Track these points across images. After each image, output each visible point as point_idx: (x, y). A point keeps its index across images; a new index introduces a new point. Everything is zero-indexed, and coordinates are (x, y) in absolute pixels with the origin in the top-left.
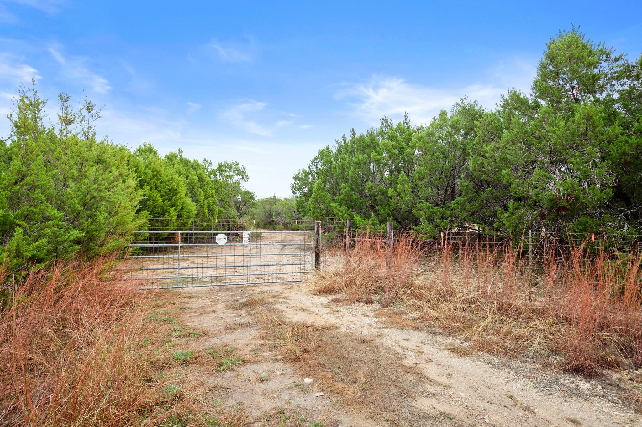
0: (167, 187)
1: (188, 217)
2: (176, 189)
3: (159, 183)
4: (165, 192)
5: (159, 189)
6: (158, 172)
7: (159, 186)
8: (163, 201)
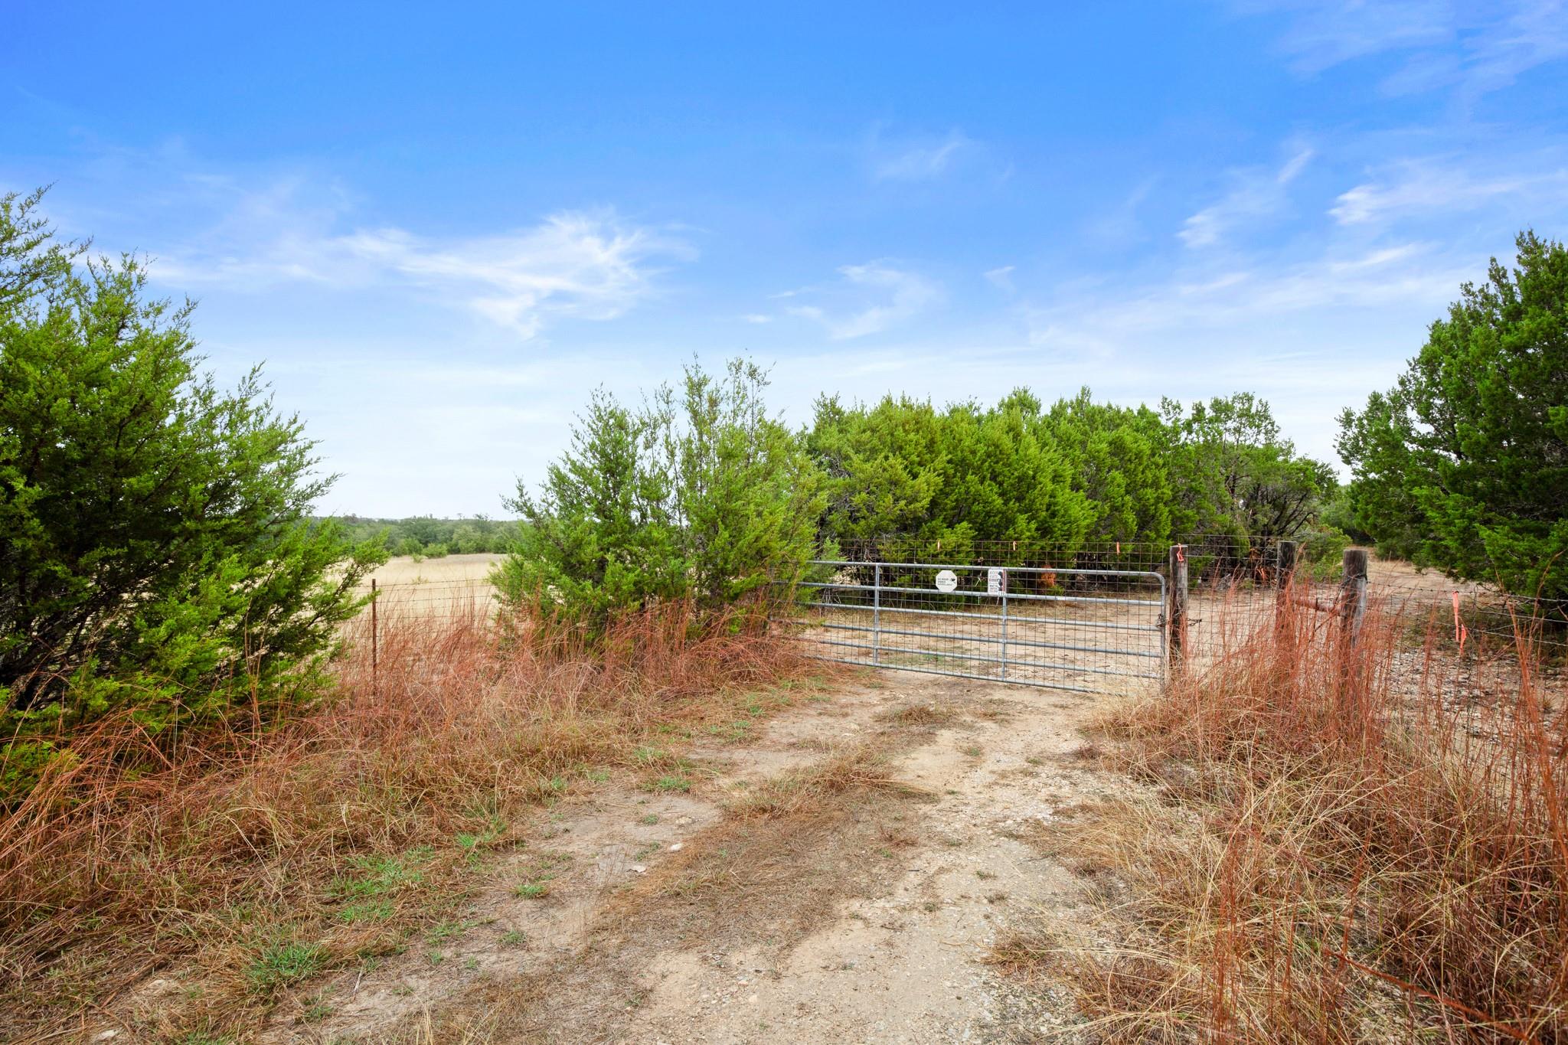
0: (1016, 474)
1: (1068, 535)
2: (1034, 477)
3: (999, 467)
4: (1012, 485)
5: (1000, 479)
6: (997, 447)
7: (1000, 474)
8: (1006, 503)
